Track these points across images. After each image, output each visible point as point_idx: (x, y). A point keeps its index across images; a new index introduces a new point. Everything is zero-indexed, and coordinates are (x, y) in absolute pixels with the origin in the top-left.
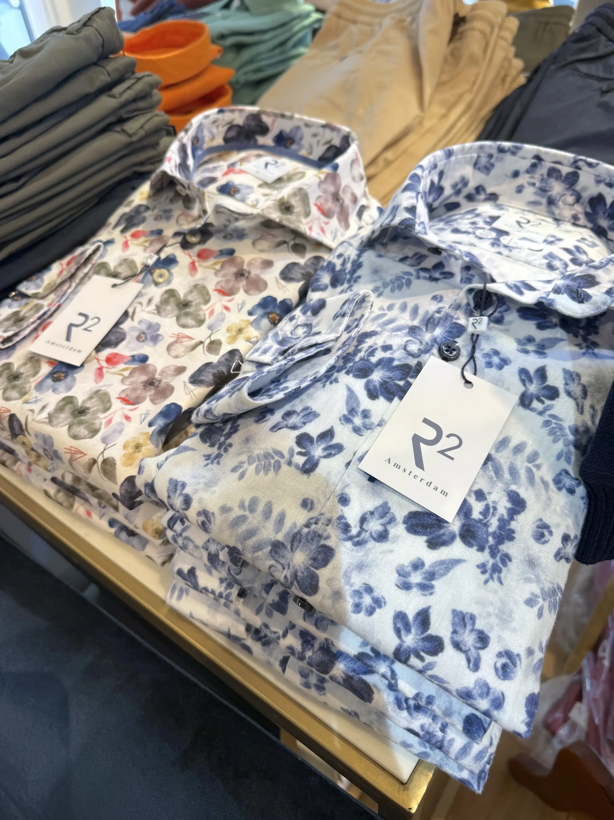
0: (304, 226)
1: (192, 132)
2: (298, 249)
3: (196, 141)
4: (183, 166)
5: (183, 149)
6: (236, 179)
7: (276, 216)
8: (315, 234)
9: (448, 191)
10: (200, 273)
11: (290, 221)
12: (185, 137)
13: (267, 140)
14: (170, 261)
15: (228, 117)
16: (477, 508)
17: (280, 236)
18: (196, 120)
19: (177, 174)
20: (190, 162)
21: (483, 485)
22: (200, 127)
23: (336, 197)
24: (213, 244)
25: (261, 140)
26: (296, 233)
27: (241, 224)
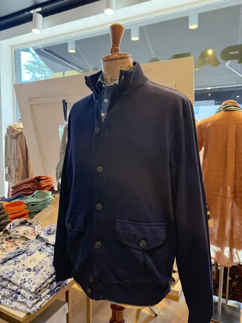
0: (27, 237)
1: (13, 223)
2: (26, 240)
3: (13, 224)
4: (10, 228)
5: (10, 225)
6: (19, 230)
7: (23, 235)
8: (29, 238)
9: (52, 231)
10: (8, 244)
11: (25, 236)
12: (11, 224)
13: (27, 224)
14: (3, 243)
15: (21, 220)
16: (36, 268)
17: (23, 238)
18: (14, 221)
19: (8, 229)
20: (12, 227)
21: (38, 265)
22: (15, 222)
23: (34, 232)
24: (11, 240)
25: (26, 224)
26: (26, 238)
27: (17, 237)
